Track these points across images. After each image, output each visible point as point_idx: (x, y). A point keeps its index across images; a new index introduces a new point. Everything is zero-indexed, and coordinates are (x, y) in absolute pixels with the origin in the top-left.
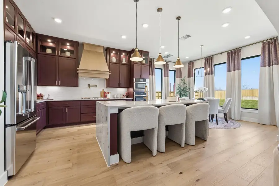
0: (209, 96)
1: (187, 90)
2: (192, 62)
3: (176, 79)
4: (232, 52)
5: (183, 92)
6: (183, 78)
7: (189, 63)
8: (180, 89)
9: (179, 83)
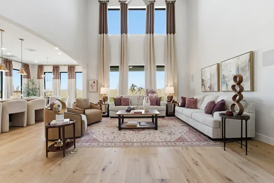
0: (56, 95)
1: (37, 90)
2: (41, 65)
3: (23, 78)
4: (70, 66)
5: (31, 92)
6: (32, 78)
7: (38, 66)
8: (27, 89)
9: (26, 83)
